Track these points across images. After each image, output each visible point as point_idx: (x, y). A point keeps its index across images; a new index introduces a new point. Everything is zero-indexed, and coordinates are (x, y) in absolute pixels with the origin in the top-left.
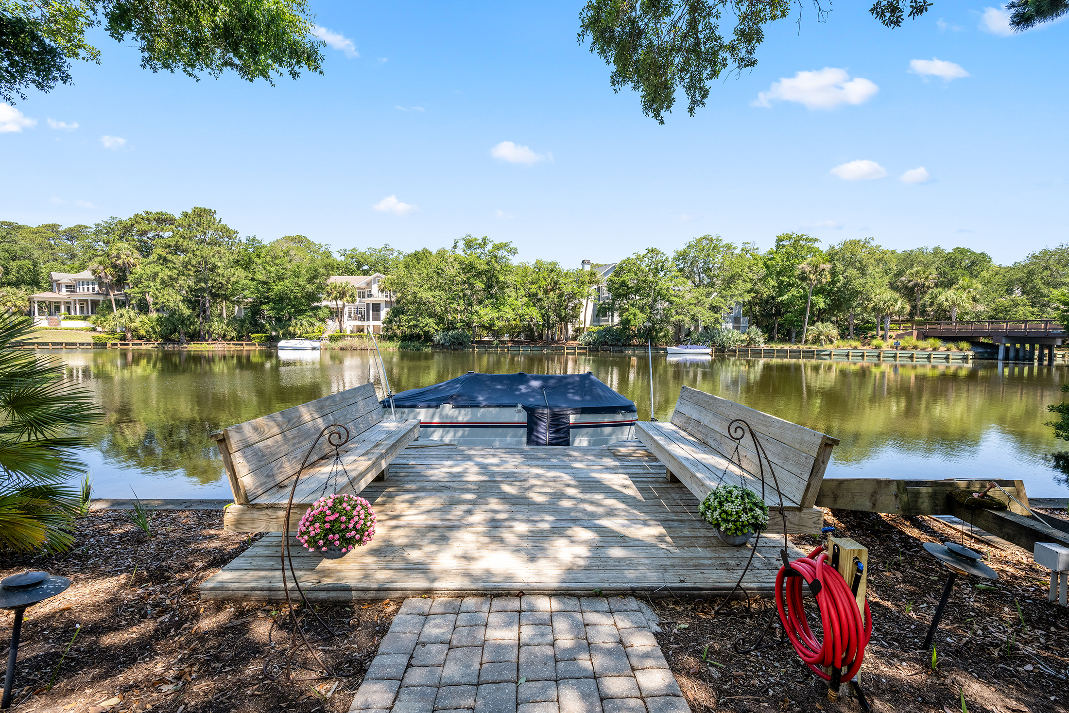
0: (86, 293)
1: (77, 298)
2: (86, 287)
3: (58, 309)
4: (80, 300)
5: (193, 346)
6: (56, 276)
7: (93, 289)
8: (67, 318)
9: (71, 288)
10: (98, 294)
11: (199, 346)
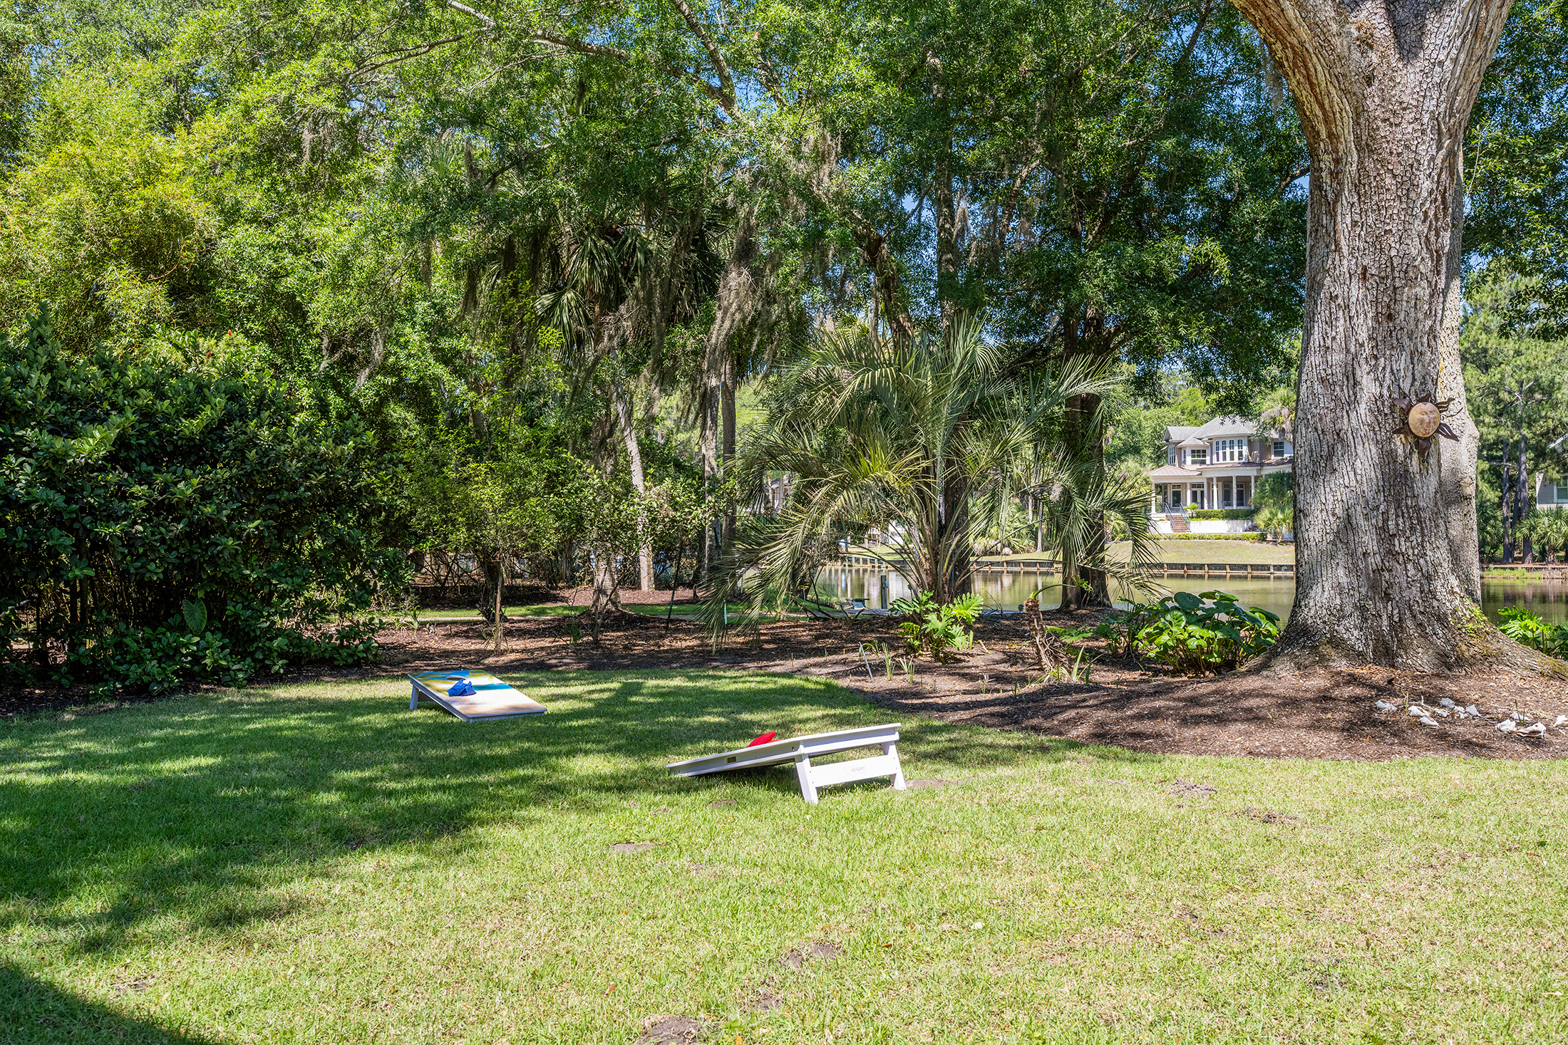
0: (1228, 463)
1: (1215, 475)
2: (1228, 450)
3: (1177, 498)
4: (1219, 479)
5: (1495, 573)
6: (1176, 433)
7: (1240, 454)
8: (1198, 516)
9: (1199, 454)
10: (1248, 464)
11: (1508, 573)
